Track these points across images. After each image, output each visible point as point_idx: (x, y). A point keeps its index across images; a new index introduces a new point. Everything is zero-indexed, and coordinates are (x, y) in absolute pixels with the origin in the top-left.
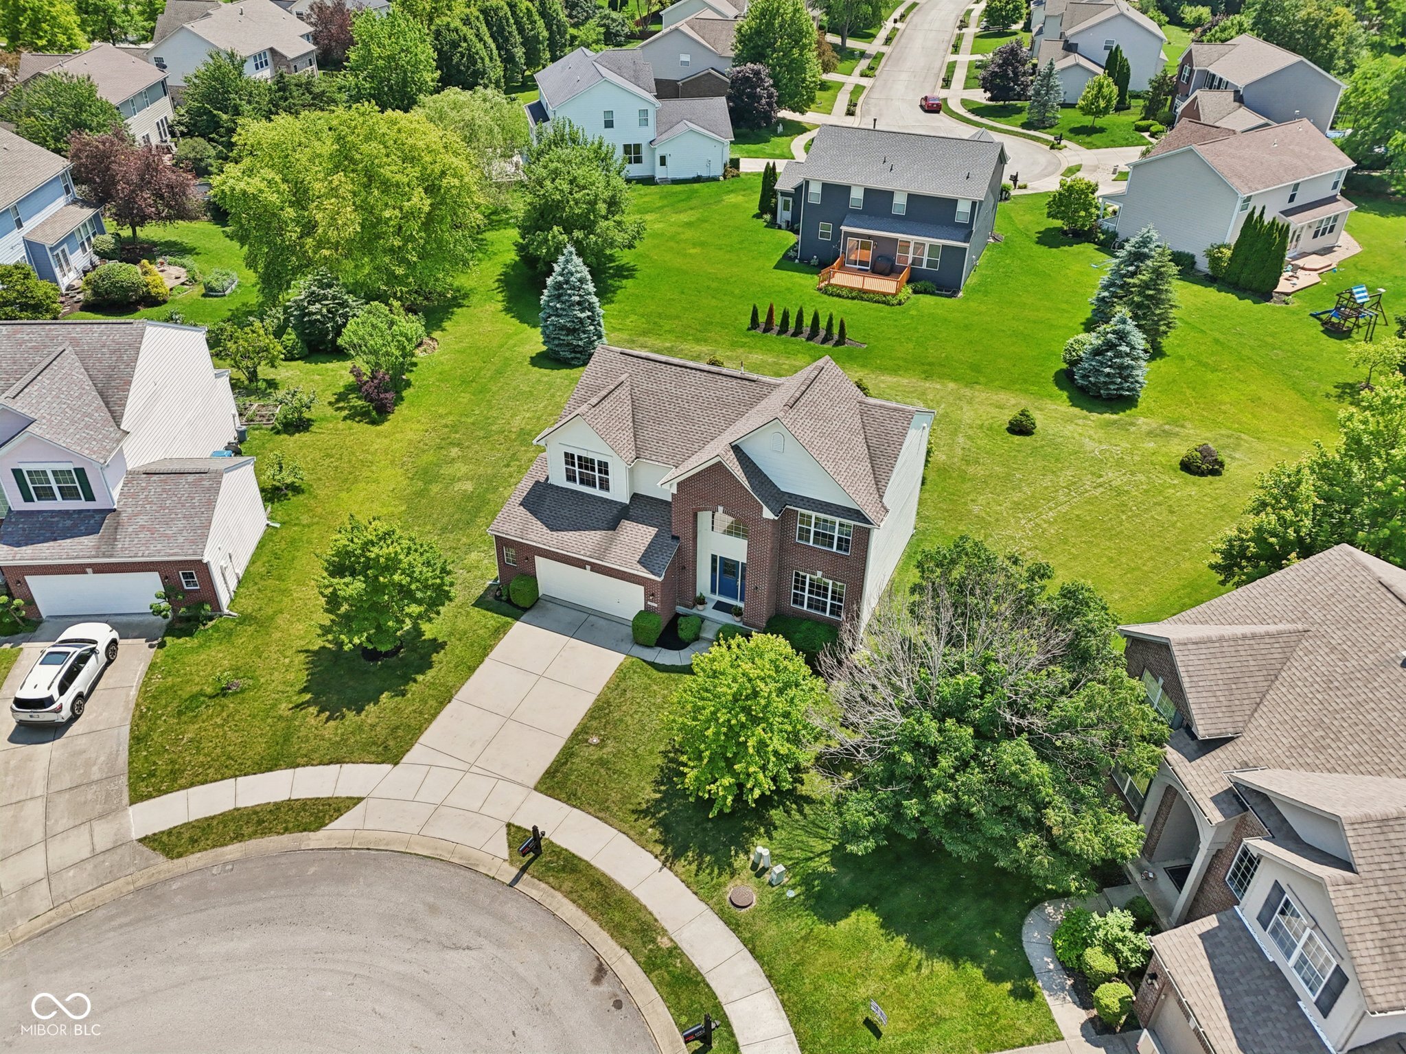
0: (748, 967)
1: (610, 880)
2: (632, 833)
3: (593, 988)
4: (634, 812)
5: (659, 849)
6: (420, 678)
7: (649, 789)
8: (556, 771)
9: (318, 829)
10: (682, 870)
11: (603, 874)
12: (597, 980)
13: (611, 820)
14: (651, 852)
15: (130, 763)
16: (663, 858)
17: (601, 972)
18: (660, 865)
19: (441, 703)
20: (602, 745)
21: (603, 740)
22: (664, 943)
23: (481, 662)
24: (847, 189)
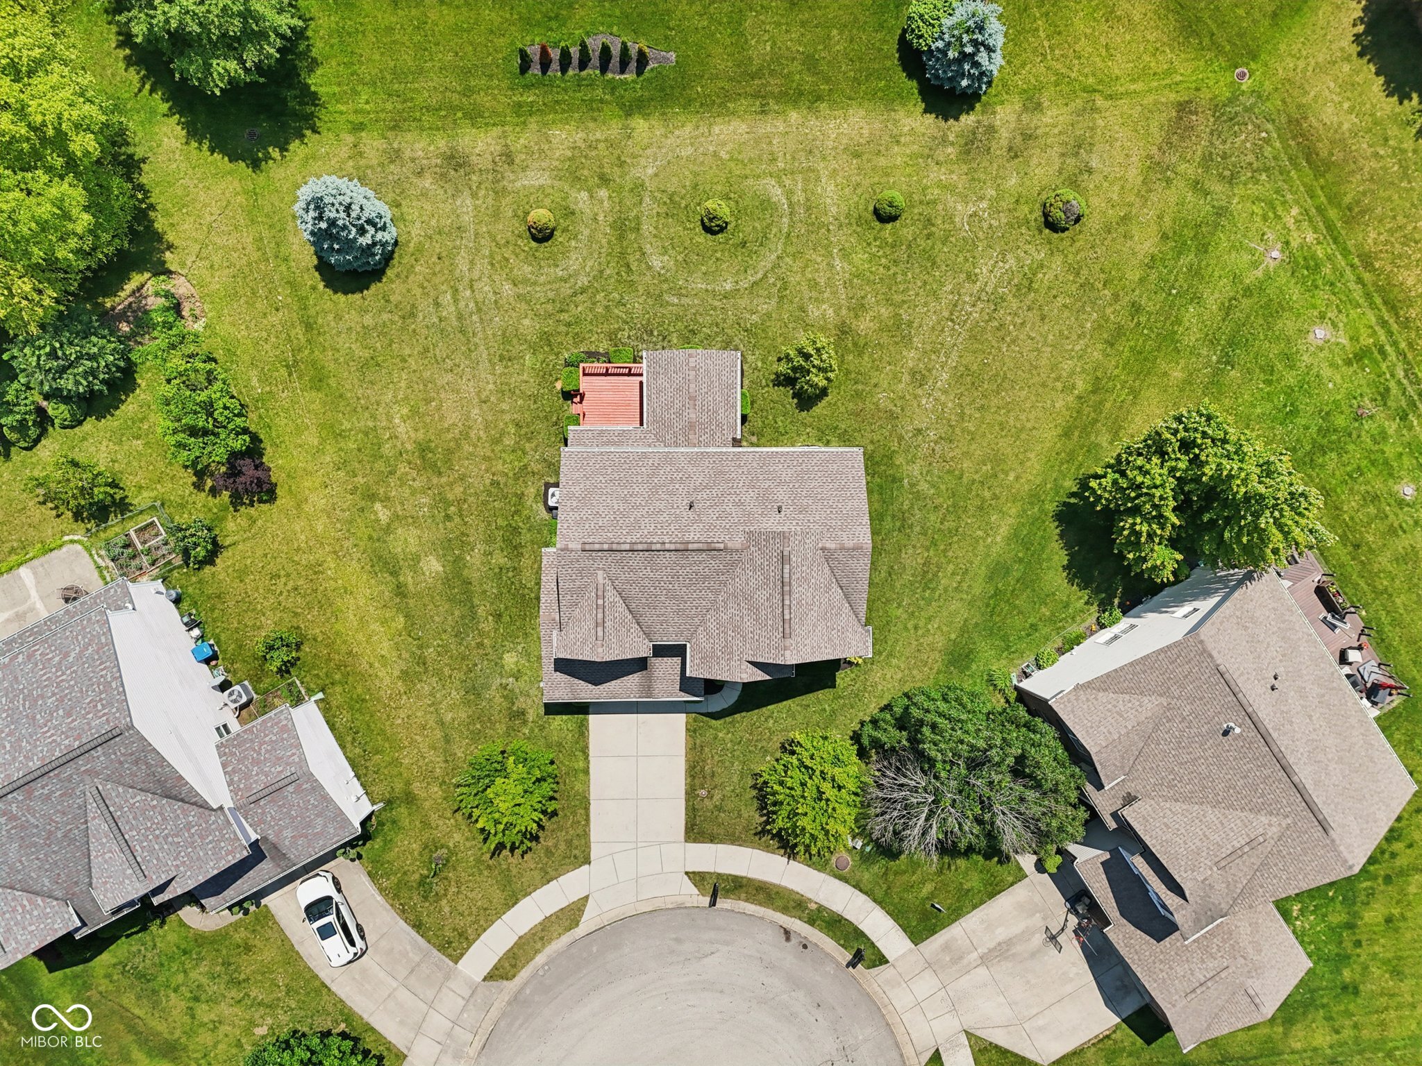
0: (862, 899)
1: (765, 883)
2: (761, 847)
3: (788, 944)
4: (755, 834)
5: (782, 851)
7: (757, 816)
8: (692, 825)
9: (577, 925)
10: (800, 859)
11: (760, 881)
12: (788, 939)
13: (745, 844)
14: (778, 854)
15: (429, 942)
16: (786, 856)
17: (787, 934)
18: (787, 860)
19: (585, 807)
20: (710, 795)
21: (709, 792)
22: (814, 906)
23: (588, 763)
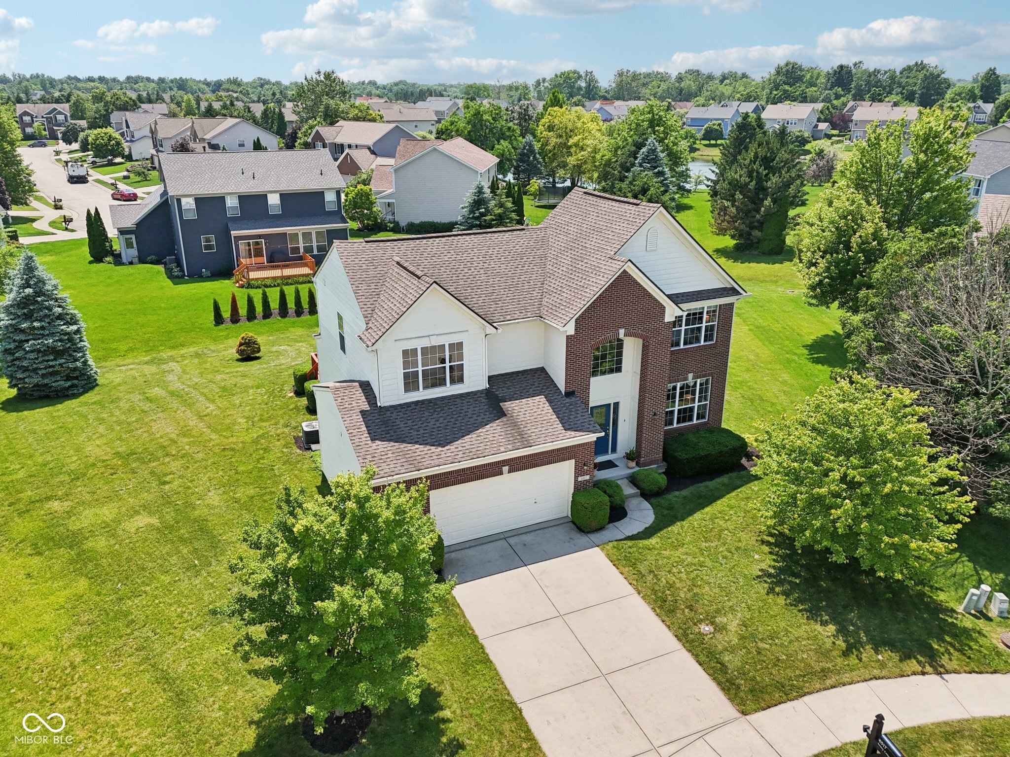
1: (949, 723)
2: (876, 672)
4: (846, 654)
5: (913, 665)
6: (446, 714)
7: (818, 627)
8: (731, 682)
10: (954, 665)
13: (846, 677)
14: (914, 674)
16: (928, 669)
18: (937, 678)
19: (515, 719)
20: (720, 629)
21: (712, 623)
23: (482, 647)
24: (221, 199)
